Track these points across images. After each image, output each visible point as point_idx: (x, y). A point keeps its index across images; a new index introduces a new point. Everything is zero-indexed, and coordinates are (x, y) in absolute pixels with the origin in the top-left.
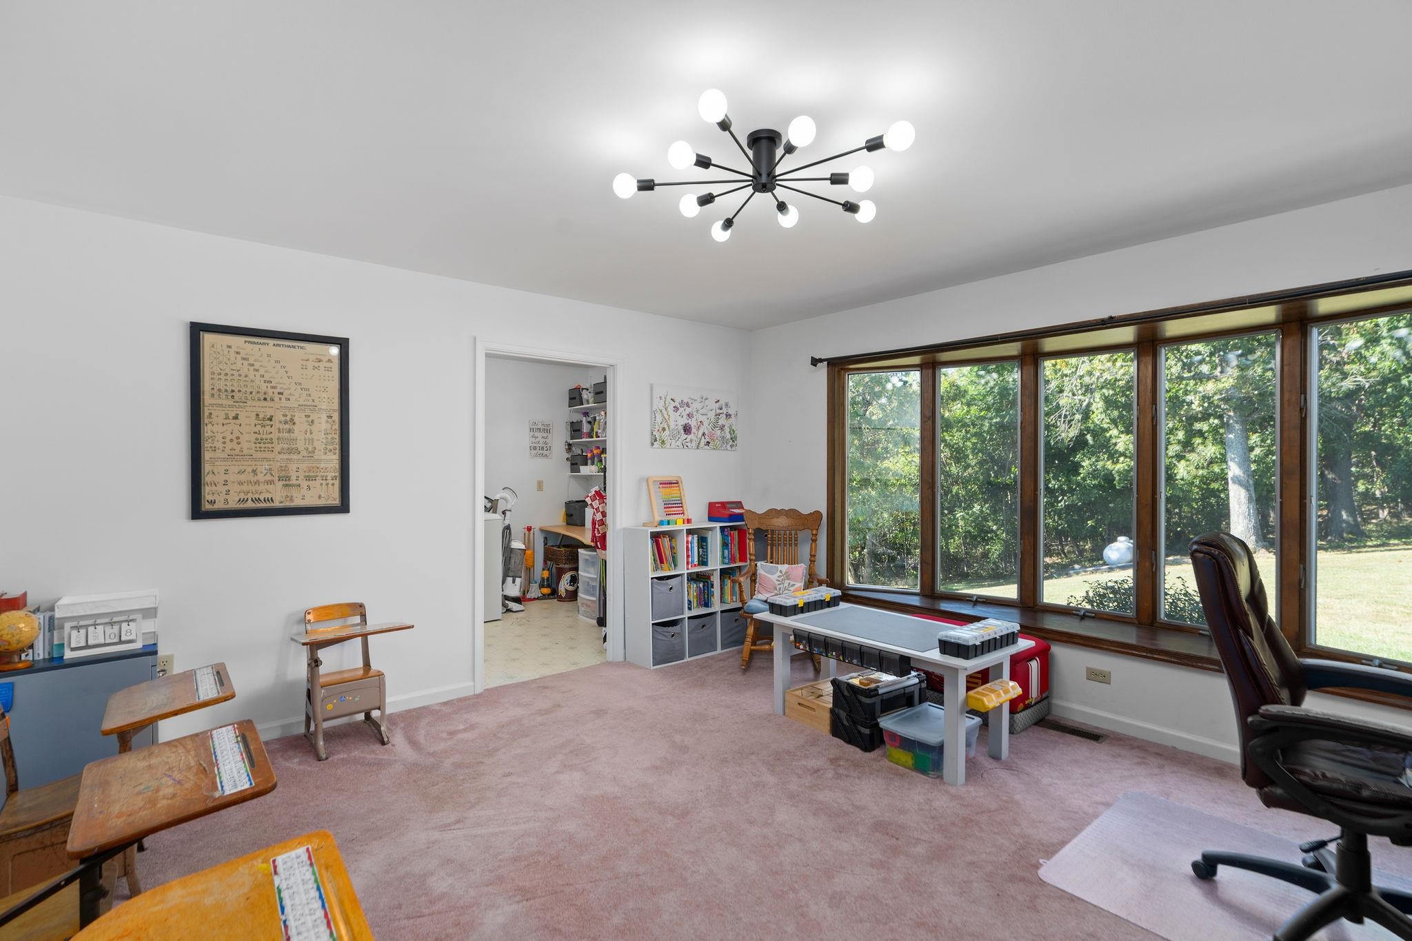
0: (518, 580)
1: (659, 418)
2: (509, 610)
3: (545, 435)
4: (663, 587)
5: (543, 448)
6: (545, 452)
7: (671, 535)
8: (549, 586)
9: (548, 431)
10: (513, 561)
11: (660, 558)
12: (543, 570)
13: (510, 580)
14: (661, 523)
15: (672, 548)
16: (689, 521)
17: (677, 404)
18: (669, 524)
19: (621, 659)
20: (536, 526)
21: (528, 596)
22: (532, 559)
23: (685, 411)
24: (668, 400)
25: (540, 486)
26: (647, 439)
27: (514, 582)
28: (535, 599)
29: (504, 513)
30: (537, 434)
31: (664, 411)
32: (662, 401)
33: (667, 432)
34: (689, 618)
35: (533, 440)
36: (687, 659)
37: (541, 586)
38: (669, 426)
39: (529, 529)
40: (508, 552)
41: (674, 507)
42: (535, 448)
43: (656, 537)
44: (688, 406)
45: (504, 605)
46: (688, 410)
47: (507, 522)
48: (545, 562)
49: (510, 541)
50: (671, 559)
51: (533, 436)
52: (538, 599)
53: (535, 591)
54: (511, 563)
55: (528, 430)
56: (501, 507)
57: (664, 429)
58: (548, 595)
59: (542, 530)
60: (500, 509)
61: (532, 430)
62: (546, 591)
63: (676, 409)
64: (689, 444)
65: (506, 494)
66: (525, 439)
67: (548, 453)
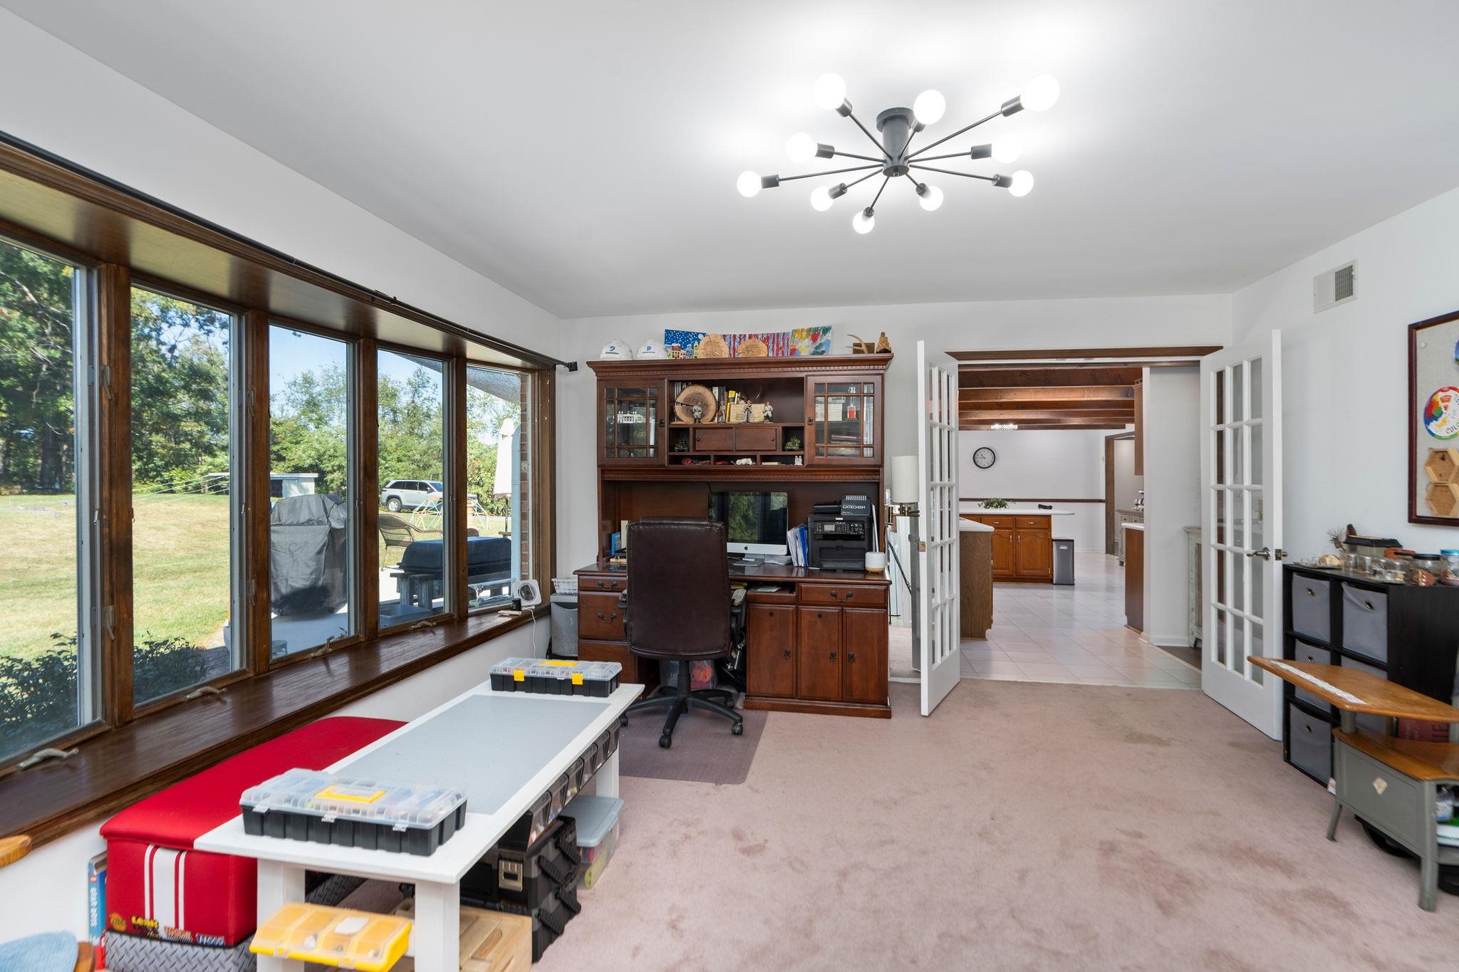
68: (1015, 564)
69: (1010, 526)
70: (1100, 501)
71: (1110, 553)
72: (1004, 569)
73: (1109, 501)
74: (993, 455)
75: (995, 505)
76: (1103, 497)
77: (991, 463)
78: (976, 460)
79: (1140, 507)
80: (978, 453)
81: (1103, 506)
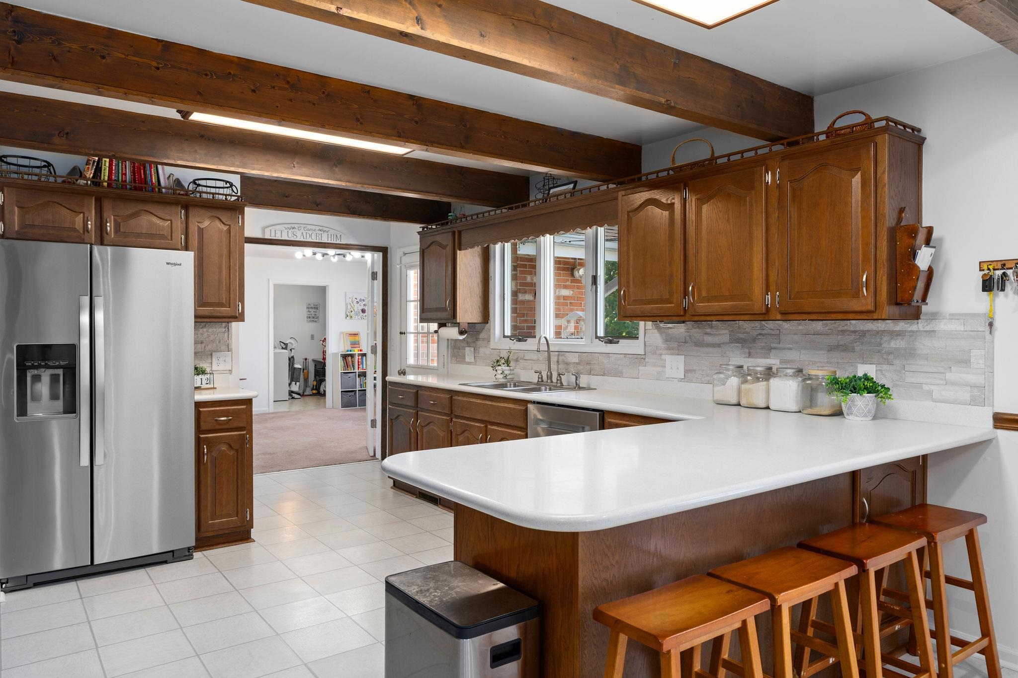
0: (298, 383)
1: (349, 307)
2: (293, 398)
3: (315, 310)
4: (346, 376)
5: (314, 318)
6: (315, 320)
7: (352, 356)
8: (316, 389)
9: (316, 308)
10: (295, 374)
11: (347, 365)
12: (314, 381)
13: (294, 383)
14: (348, 351)
15: (352, 362)
16: (361, 350)
17: (358, 300)
18: (351, 351)
19: (331, 407)
20: (310, 358)
21: (305, 394)
22: (307, 375)
23: (362, 303)
24: (354, 298)
25: (312, 337)
26: (344, 316)
27: (296, 384)
28: (308, 395)
29: (291, 350)
30: (310, 310)
31: (351, 303)
32: (351, 300)
33: (353, 313)
34: (359, 390)
35: (309, 313)
36: (358, 407)
37: (313, 389)
38: (354, 310)
39: (306, 359)
40: (292, 369)
41: (355, 344)
42: (310, 317)
43: (345, 357)
44: (364, 300)
45: (290, 395)
46: (364, 303)
47: (292, 355)
48: (315, 377)
49: (293, 364)
50: (352, 366)
51: (308, 311)
52: (310, 395)
53: (308, 392)
54: (294, 374)
55: (306, 308)
56: (289, 347)
57: (352, 311)
58: (316, 394)
59: (314, 360)
60: (289, 348)
61: (308, 308)
62: (314, 392)
63: (358, 302)
64: (364, 318)
65: (292, 341)
66: (304, 312)
67: (316, 320)
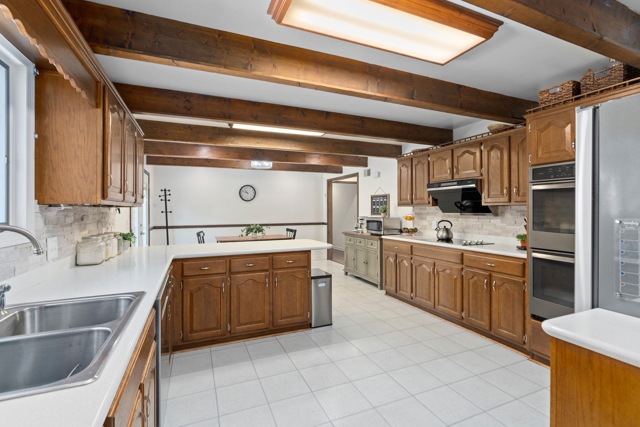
68: (272, 313)
69: (267, 267)
70: (323, 224)
71: (330, 259)
72: (260, 322)
73: (329, 224)
74: (254, 191)
75: (254, 231)
76: (326, 221)
77: (252, 197)
78: (242, 195)
79: (359, 229)
80: (243, 189)
81: (325, 227)
